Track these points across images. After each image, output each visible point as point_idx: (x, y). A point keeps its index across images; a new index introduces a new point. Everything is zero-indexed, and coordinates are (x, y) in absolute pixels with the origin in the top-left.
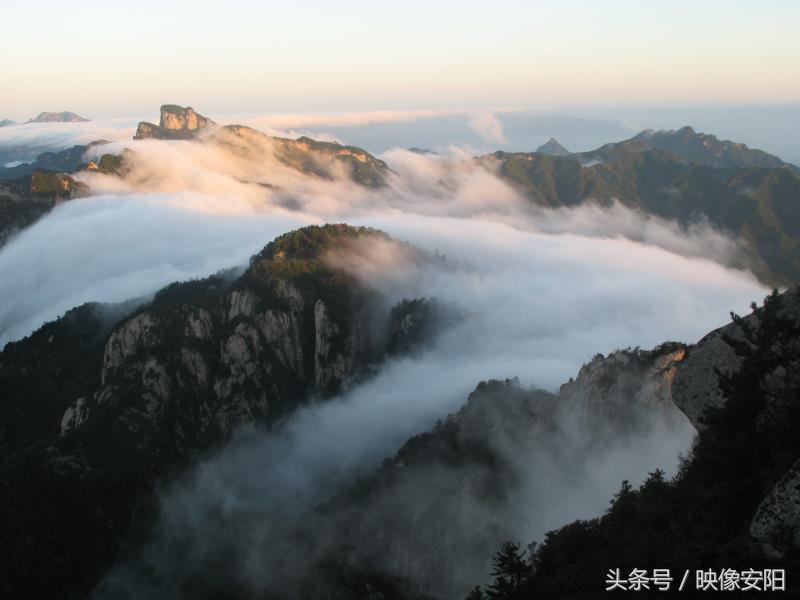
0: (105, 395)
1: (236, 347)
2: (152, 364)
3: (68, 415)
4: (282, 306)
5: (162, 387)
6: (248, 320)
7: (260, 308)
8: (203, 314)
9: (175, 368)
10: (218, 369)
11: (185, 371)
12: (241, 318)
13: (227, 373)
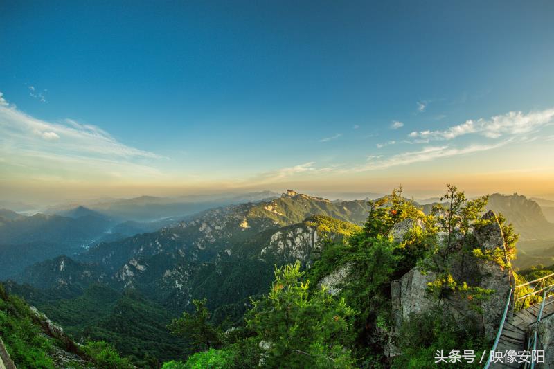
0: (271, 247)
1: (298, 240)
2: (280, 242)
3: (263, 251)
4: (308, 232)
5: (282, 247)
6: (301, 234)
7: (303, 232)
8: (292, 232)
9: (285, 243)
10: (294, 244)
11: (287, 244)
12: (299, 234)
13: (295, 245)
